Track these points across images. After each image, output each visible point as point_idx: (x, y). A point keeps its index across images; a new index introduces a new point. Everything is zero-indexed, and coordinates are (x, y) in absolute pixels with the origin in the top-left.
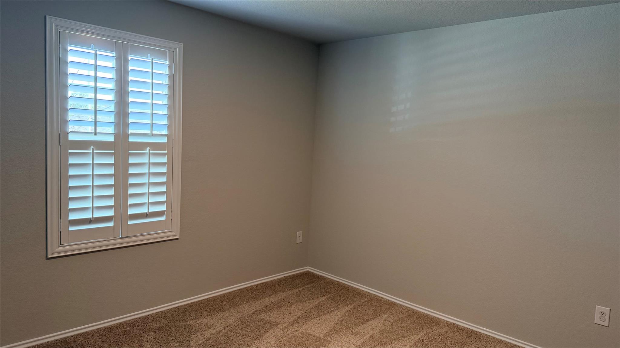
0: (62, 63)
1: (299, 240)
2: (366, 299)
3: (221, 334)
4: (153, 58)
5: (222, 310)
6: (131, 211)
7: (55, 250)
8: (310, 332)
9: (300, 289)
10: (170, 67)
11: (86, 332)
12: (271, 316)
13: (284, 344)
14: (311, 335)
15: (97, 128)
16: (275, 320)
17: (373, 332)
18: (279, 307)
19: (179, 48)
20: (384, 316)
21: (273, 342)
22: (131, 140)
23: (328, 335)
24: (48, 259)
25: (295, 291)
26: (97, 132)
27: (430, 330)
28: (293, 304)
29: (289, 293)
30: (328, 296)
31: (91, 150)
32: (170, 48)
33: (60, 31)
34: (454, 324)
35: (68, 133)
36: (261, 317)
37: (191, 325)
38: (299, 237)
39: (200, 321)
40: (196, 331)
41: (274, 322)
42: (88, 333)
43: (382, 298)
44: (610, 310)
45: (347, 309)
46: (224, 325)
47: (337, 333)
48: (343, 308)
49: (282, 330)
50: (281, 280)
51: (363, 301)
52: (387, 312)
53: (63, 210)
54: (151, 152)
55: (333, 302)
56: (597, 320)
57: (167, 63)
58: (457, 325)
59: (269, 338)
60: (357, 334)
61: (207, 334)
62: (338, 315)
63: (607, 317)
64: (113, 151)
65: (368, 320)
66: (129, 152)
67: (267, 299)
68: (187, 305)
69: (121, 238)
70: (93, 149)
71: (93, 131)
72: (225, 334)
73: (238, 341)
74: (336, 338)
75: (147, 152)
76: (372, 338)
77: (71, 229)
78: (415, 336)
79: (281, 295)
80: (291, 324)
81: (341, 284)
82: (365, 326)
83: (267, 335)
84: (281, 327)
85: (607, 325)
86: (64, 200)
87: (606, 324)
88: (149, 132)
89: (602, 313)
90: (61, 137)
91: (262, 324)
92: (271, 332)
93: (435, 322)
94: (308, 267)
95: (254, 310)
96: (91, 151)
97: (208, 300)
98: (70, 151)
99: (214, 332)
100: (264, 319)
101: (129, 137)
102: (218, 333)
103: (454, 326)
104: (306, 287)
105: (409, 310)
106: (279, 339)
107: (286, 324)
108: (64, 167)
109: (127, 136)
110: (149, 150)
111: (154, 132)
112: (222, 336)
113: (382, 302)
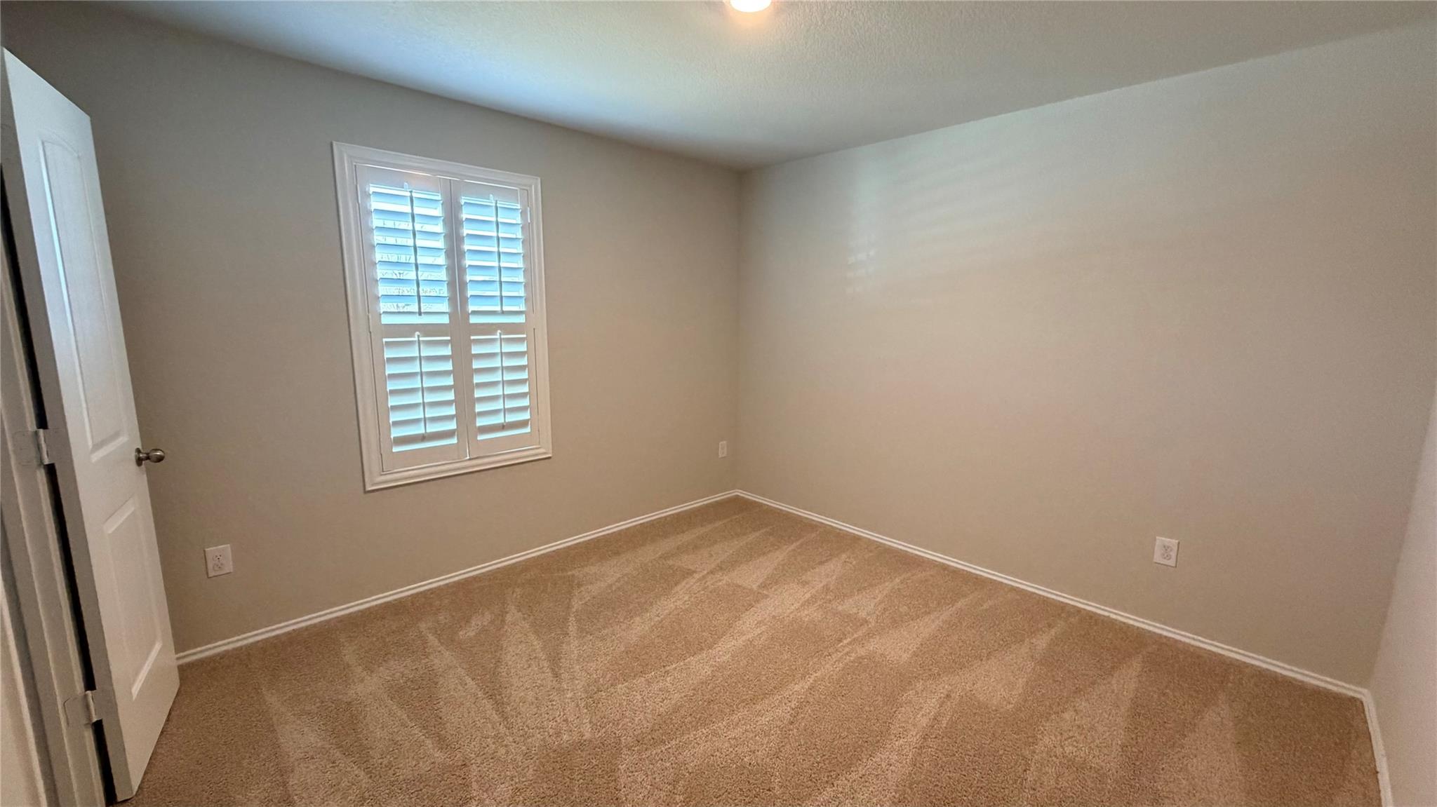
0: (363, 214)
1: (722, 452)
2: (818, 532)
3: (614, 588)
4: (496, 201)
5: (617, 553)
6: (481, 422)
7: (376, 480)
8: (739, 582)
9: (725, 521)
10: (523, 213)
11: (428, 590)
12: (686, 561)
13: (701, 601)
14: (740, 586)
15: (422, 305)
16: (690, 567)
17: (827, 580)
18: (696, 548)
19: (535, 185)
20: (844, 556)
21: (686, 598)
22: (474, 320)
23: (764, 586)
24: (366, 492)
25: (718, 524)
26: (422, 311)
27: (909, 574)
28: (715, 542)
29: (709, 527)
30: (765, 530)
31: (416, 336)
32: (519, 184)
33: (355, 166)
34: (944, 564)
35: (380, 314)
36: (670, 562)
37: (573, 575)
38: (723, 449)
39: (586, 570)
40: (579, 585)
41: (689, 570)
42: (432, 591)
43: (840, 530)
44: (1179, 543)
45: (792, 547)
46: (618, 575)
47: (776, 583)
48: (786, 547)
49: (699, 580)
50: (699, 510)
51: (814, 535)
52: (848, 550)
53: (382, 425)
54: (502, 337)
55: (772, 539)
56: (1158, 558)
57: (519, 206)
58: (949, 566)
59: (681, 593)
60: (805, 583)
61: (595, 589)
62: (779, 556)
63: (1173, 554)
64: (449, 338)
65: (821, 563)
66: (472, 338)
67: (678, 536)
68: (569, 547)
69: (470, 459)
70: (418, 336)
71: (417, 311)
72: (619, 588)
73: (637, 598)
74: (776, 590)
75: (498, 336)
76: (826, 589)
77: (395, 449)
78: (887, 584)
79: (700, 531)
80: (712, 572)
81: (784, 513)
82: (817, 570)
83: (679, 587)
84: (697, 576)
85: (1174, 565)
86: (381, 412)
87: (1172, 562)
88: (498, 308)
89: (1166, 548)
90: (371, 321)
91: (671, 572)
92: (683, 584)
93: (918, 562)
94: (737, 490)
95: (660, 554)
96: (416, 339)
97: (598, 540)
98: (385, 340)
99: (603, 585)
100: (674, 565)
101: (470, 316)
102: (610, 586)
103: (945, 567)
104: (734, 517)
105: (879, 545)
106: (695, 594)
107: (705, 572)
108: (377, 363)
109: (466, 315)
110: (500, 334)
111: (505, 309)
112: (615, 591)
113: (841, 536)
